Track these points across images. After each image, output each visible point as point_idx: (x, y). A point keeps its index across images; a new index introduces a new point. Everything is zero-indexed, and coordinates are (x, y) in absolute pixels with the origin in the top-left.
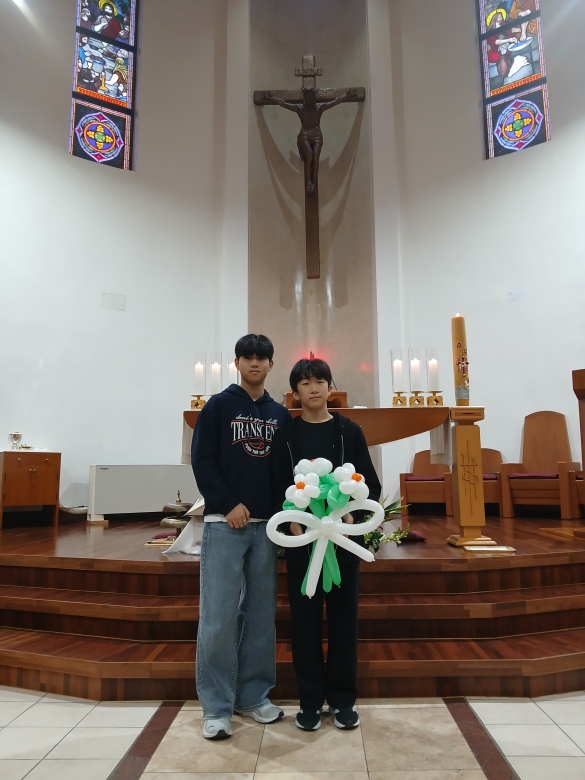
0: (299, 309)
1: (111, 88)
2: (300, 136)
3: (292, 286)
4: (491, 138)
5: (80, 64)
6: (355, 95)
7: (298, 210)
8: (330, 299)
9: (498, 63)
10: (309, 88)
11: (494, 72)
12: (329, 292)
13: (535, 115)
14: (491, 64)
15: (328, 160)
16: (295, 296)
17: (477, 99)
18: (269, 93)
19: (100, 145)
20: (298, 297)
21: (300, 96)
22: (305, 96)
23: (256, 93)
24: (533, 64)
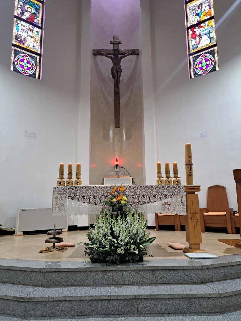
0: (111, 141)
2: (112, 69)
3: (109, 131)
4: (192, 70)
5: (16, 32)
6: (135, 52)
7: (111, 100)
8: (124, 137)
10: (116, 48)
12: (124, 134)
13: (211, 60)
14: (192, 39)
15: (123, 80)
16: (110, 136)
18: (99, 50)
19: (25, 68)
20: (111, 135)
22: (114, 52)
24: (211, 39)
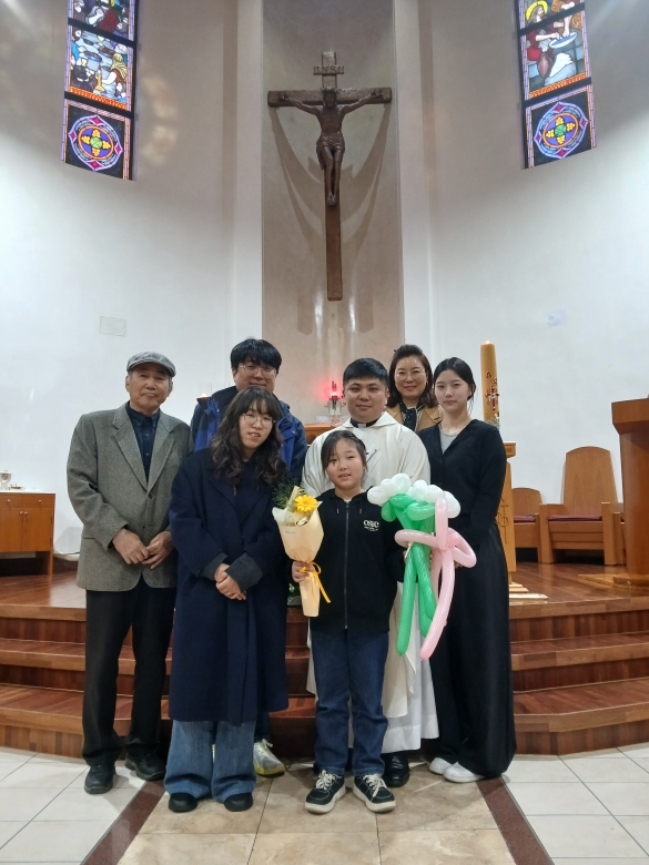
0: (319, 334)
1: (108, 88)
2: (320, 141)
3: (312, 309)
4: (530, 145)
5: (73, 62)
6: (381, 96)
7: (318, 224)
8: (354, 323)
9: (538, 61)
10: (329, 88)
11: (534, 72)
12: (352, 315)
13: (579, 119)
14: (532, 63)
15: (350, 168)
16: (315, 320)
17: (516, 100)
18: (285, 94)
19: (97, 152)
20: (318, 320)
21: (320, 98)
22: (324, 98)
23: (270, 94)
24: (578, 63)
